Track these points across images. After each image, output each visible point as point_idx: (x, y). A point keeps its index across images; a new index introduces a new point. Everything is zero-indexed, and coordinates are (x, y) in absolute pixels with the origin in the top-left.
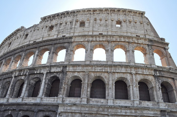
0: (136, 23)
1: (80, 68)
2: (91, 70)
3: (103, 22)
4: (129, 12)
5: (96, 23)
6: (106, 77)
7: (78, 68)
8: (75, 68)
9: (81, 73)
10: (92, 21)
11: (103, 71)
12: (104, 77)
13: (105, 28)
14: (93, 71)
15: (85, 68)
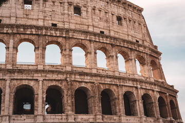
0: (135, 22)
1: (89, 78)
2: (101, 82)
3: (103, 14)
4: (129, 5)
5: (94, 13)
6: (115, 90)
7: (86, 77)
8: (83, 77)
9: (89, 85)
10: (90, 10)
11: (113, 83)
12: (113, 90)
13: (106, 25)
14: (103, 82)
15: (94, 78)
